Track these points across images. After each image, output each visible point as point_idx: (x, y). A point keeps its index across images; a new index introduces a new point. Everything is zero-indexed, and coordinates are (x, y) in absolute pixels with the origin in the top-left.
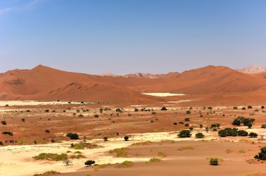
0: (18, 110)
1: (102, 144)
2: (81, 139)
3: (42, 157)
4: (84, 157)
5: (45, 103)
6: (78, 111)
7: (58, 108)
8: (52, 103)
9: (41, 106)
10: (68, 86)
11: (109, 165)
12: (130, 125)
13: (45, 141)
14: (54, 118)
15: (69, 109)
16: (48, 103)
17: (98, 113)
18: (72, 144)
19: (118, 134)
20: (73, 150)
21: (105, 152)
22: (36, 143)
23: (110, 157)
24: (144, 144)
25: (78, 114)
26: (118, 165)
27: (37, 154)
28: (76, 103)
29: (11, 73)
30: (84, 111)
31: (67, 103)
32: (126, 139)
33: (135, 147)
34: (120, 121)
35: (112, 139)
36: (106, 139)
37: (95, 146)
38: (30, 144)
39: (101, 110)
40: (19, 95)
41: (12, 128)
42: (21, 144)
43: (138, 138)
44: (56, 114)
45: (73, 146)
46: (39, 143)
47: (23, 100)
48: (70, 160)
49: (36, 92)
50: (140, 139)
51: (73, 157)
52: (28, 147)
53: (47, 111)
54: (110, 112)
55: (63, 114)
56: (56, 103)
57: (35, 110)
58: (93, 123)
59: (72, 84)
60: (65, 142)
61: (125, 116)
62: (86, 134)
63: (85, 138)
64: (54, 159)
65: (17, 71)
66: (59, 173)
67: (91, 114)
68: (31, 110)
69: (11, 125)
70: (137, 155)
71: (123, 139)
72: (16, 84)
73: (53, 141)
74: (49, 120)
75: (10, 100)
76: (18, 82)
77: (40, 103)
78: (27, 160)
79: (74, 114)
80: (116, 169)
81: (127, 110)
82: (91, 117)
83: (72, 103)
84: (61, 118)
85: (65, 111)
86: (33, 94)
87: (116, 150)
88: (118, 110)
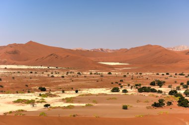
0: (12, 71)
1: (60, 95)
2: (48, 91)
3: (19, 101)
4: (45, 102)
5: (32, 67)
6: (52, 73)
7: (39, 71)
8: (36, 67)
9: (28, 69)
10: (49, 56)
11: (59, 107)
12: (83, 83)
13: (23, 92)
14: (35, 77)
15: (47, 71)
16: (34, 67)
17: (65, 75)
18: (40, 94)
19: (72, 89)
20: (40, 98)
21: (60, 100)
22: (17, 93)
23: (62, 103)
24: (86, 95)
25: (51, 75)
26: (64, 108)
27: (16, 99)
28: (53, 68)
29: (10, 46)
30: (56, 73)
31: (46, 67)
32: (77, 92)
33: (81, 97)
34: (77, 80)
35: (68, 92)
36: (63, 92)
37: (55, 96)
38: (14, 93)
39: (68, 73)
40: (15, 62)
41: (4, 83)
42: (8, 93)
43: (85, 91)
44: (37, 75)
45: (40, 95)
46: (20, 93)
47: (17, 64)
48: (36, 103)
49: (27, 60)
50: (86, 92)
51: (38, 102)
52: (12, 95)
53: (31, 73)
54: (73, 74)
55: (42, 75)
56: (40, 67)
57: (24, 71)
58: (59, 81)
59: (51, 55)
60: (36, 93)
61: (82, 77)
62: (52, 88)
63: (50, 90)
64: (26, 103)
65: (15, 45)
66: (26, 111)
67: (60, 75)
68: (21, 71)
69: (5, 81)
70: (79, 102)
71: (75, 92)
72: (14, 53)
73: (29, 92)
74: (31, 78)
75: (9, 64)
76: (15, 52)
77: (29, 67)
78: (9, 103)
79: (48, 75)
80: (62, 110)
81: (85, 73)
82: (59, 78)
83: (50, 68)
84: (40, 77)
85: (43, 73)
86: (25, 60)
87: (67, 99)
88: (79, 73)
